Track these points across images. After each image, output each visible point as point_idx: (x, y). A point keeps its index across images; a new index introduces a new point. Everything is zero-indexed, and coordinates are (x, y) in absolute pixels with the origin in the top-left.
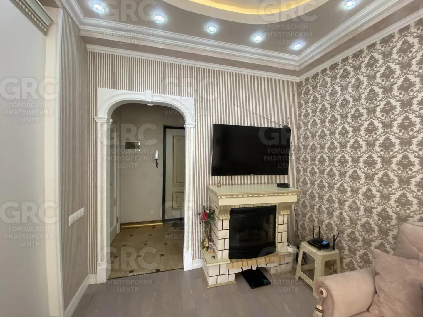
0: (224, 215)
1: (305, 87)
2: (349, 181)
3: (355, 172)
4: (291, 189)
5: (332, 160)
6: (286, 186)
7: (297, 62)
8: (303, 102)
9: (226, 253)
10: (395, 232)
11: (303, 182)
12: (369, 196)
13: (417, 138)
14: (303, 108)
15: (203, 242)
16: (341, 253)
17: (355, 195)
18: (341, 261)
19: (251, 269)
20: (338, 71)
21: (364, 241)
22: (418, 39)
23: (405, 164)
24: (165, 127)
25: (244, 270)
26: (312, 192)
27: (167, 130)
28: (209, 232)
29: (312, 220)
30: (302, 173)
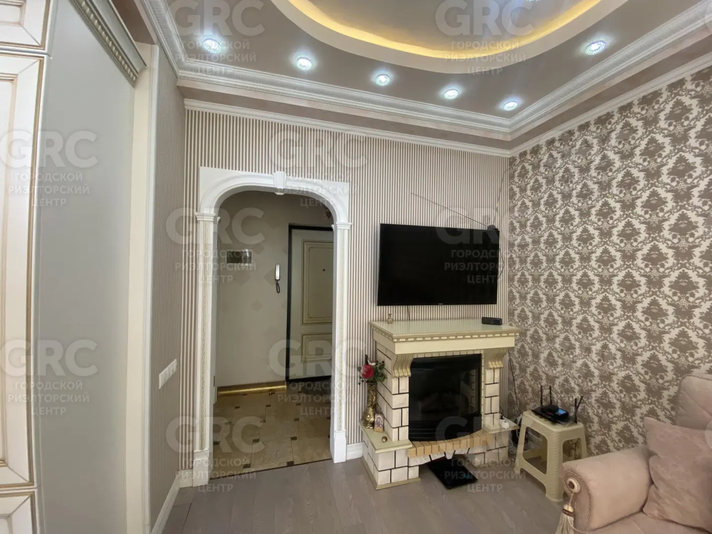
0: (402, 369)
1: (520, 166)
2: (596, 313)
3: (606, 299)
4: (505, 327)
5: (567, 280)
6: (497, 322)
7: (509, 128)
8: (517, 190)
9: (405, 432)
10: (673, 390)
11: (519, 316)
12: (629, 335)
13: (700, 247)
14: (516, 198)
15: (365, 414)
16: (586, 428)
17: (607, 335)
18: (588, 442)
19: (444, 459)
20: (574, 143)
21: (624, 407)
22: (697, 101)
23: (684, 286)
24: (292, 227)
25: (433, 459)
26: (536, 331)
27: (294, 231)
28: (375, 398)
29: (536, 377)
30: (518, 301)
